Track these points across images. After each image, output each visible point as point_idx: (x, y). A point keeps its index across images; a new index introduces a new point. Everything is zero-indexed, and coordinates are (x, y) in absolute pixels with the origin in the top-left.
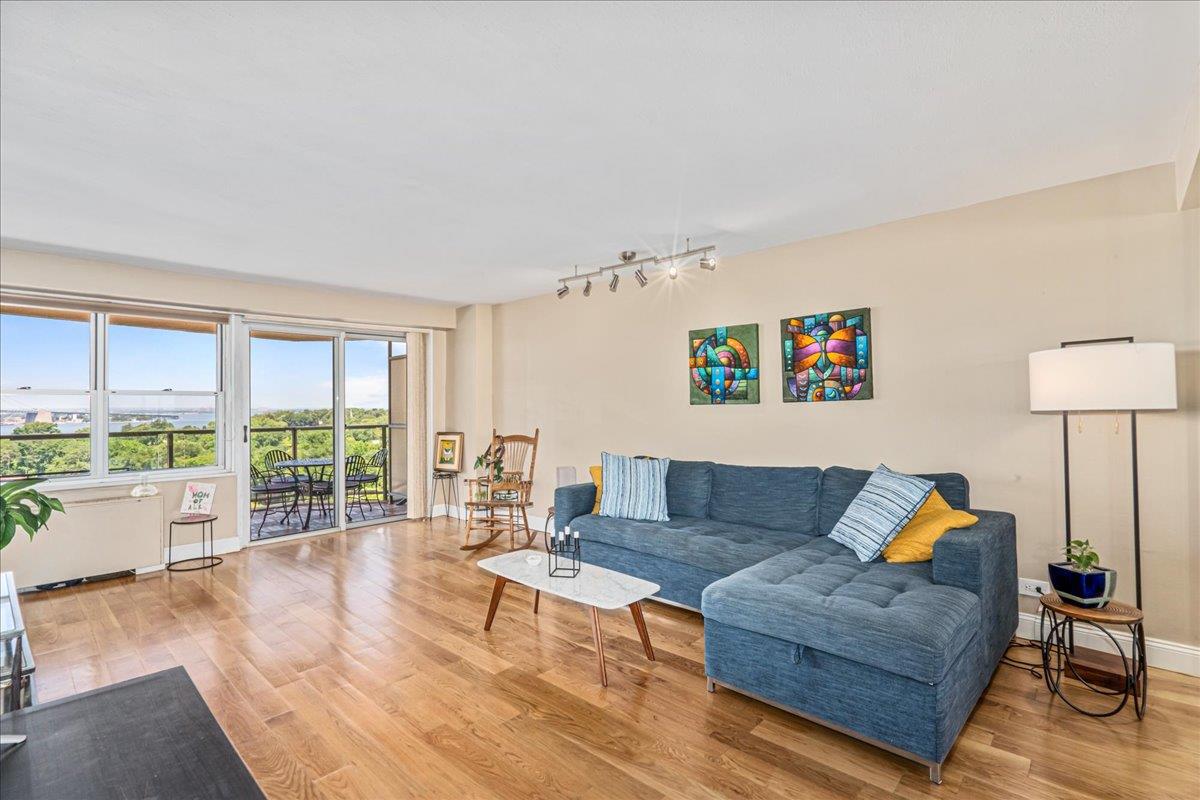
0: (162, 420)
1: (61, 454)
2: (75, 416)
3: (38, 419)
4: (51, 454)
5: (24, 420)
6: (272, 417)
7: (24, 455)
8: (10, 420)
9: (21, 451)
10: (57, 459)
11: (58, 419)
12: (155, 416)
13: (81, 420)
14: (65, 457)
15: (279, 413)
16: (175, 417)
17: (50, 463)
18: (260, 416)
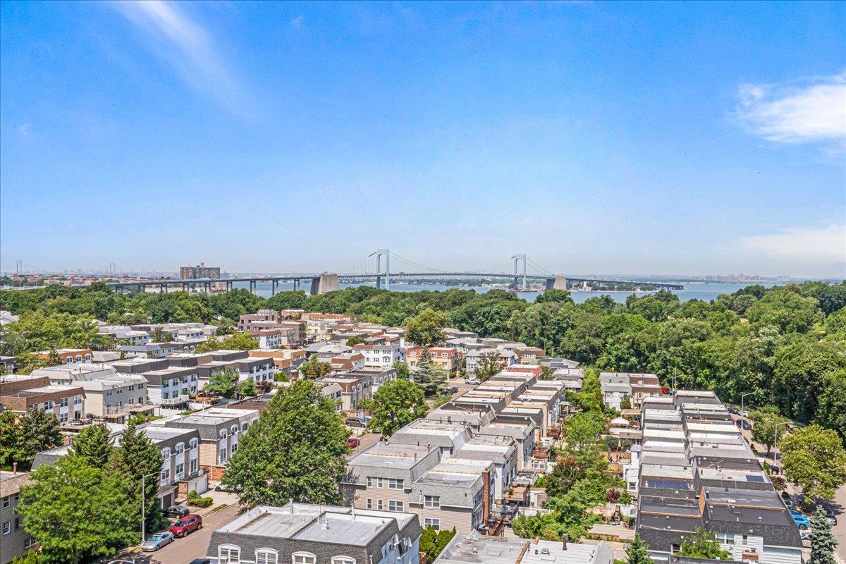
0: (666, 289)
1: (573, 327)
2: (585, 283)
3: (556, 286)
4: (565, 325)
5: (545, 288)
6: (797, 291)
7: (544, 325)
8: (534, 287)
9: (541, 320)
10: (569, 331)
11: (571, 286)
12: (659, 286)
13: (590, 289)
14: (576, 330)
15: (808, 285)
16: (678, 287)
17: (564, 336)
18: (781, 288)
